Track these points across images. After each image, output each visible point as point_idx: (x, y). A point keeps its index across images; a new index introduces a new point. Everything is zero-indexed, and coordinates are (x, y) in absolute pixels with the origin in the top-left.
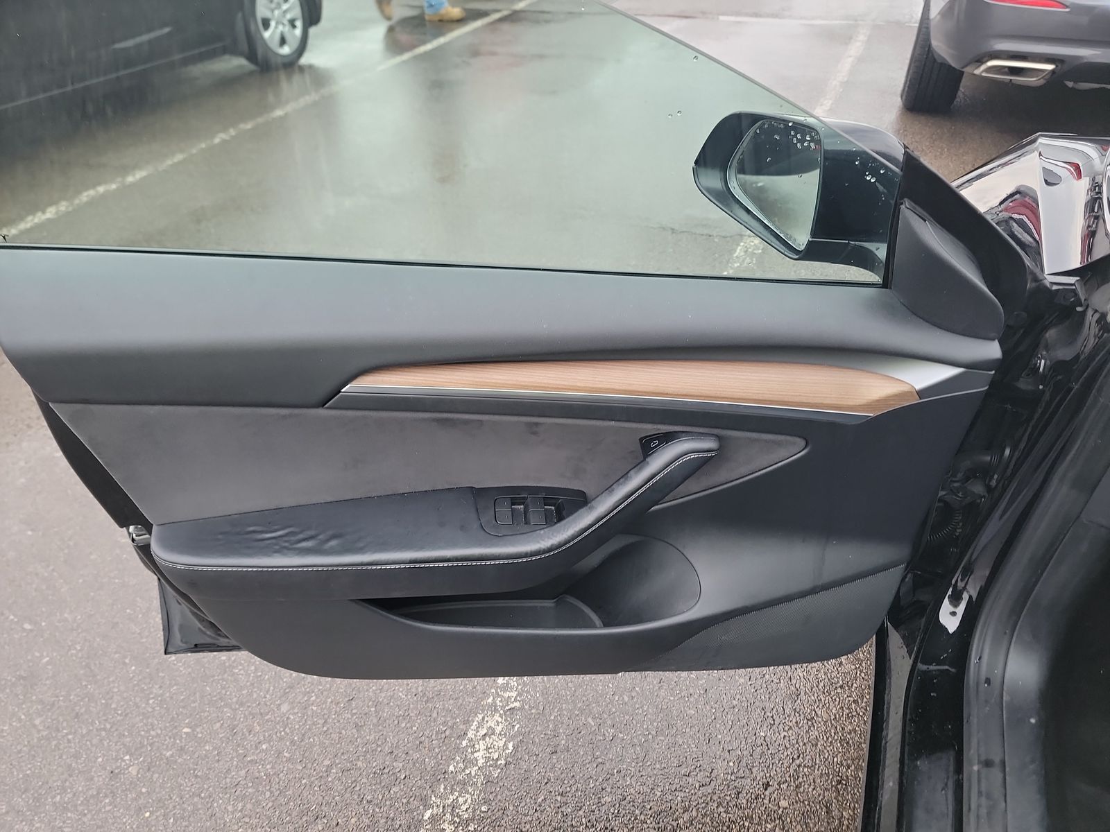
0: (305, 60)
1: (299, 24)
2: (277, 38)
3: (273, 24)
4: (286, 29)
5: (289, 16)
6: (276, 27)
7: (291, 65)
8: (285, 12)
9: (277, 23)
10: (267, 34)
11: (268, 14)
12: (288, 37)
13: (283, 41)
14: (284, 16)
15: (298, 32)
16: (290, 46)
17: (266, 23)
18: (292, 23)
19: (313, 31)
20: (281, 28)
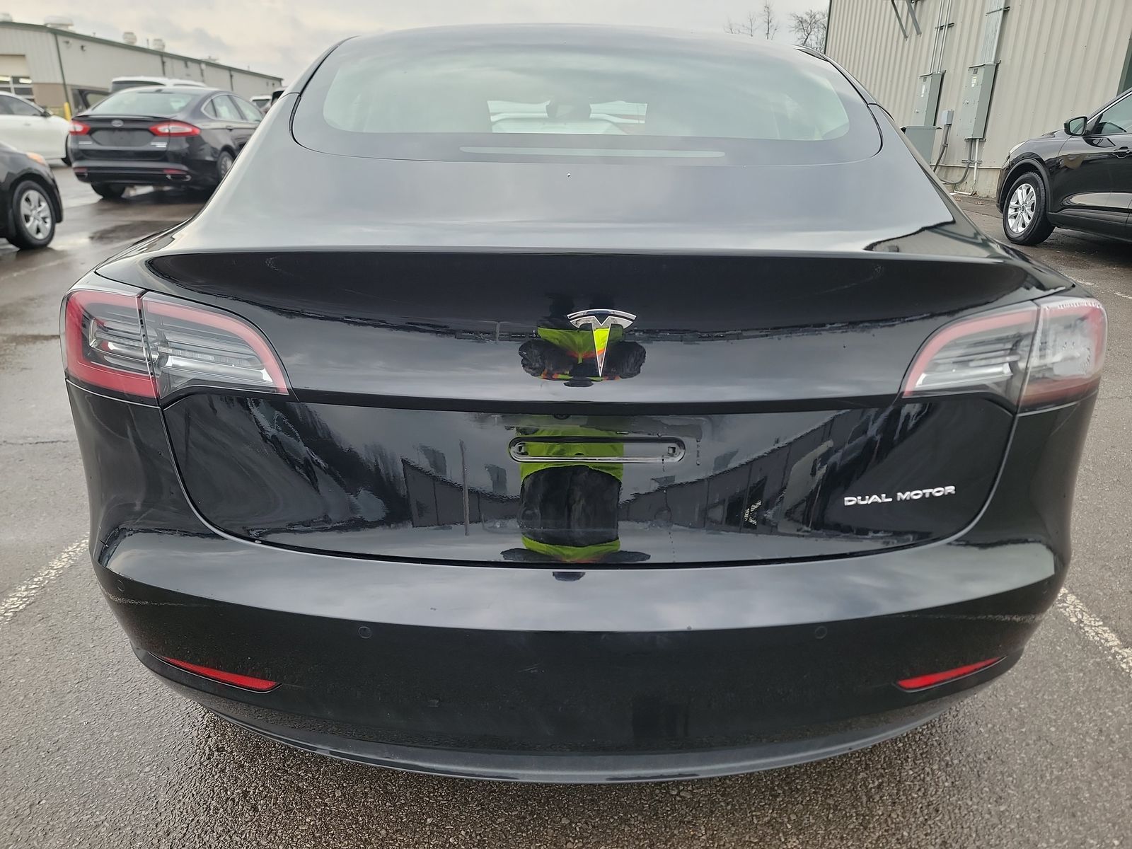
0: (52, 245)
1: (48, 220)
2: (35, 228)
3: (32, 219)
4: (41, 223)
5: (42, 215)
6: (34, 222)
7: (43, 247)
8: (39, 212)
9: (35, 218)
10: (28, 225)
11: (28, 212)
12: (42, 228)
13: (38, 231)
14: (39, 215)
15: (48, 225)
16: (43, 234)
17: (27, 218)
18: (44, 219)
19: (58, 226)
20: (37, 222)
